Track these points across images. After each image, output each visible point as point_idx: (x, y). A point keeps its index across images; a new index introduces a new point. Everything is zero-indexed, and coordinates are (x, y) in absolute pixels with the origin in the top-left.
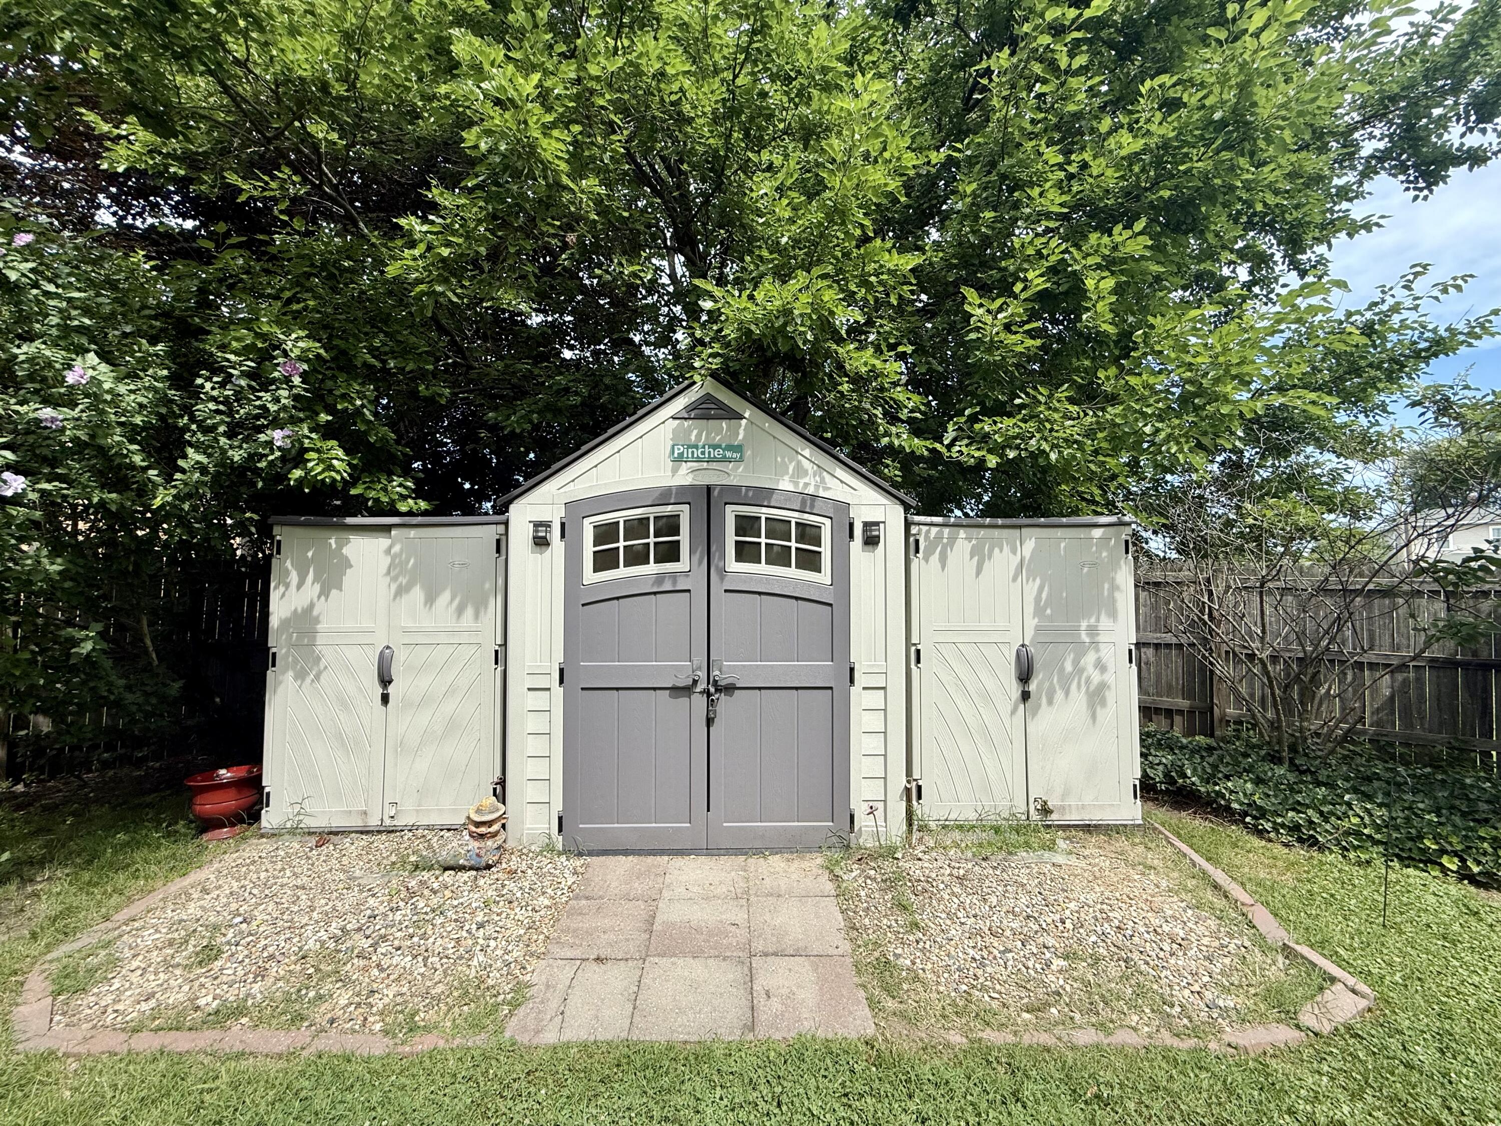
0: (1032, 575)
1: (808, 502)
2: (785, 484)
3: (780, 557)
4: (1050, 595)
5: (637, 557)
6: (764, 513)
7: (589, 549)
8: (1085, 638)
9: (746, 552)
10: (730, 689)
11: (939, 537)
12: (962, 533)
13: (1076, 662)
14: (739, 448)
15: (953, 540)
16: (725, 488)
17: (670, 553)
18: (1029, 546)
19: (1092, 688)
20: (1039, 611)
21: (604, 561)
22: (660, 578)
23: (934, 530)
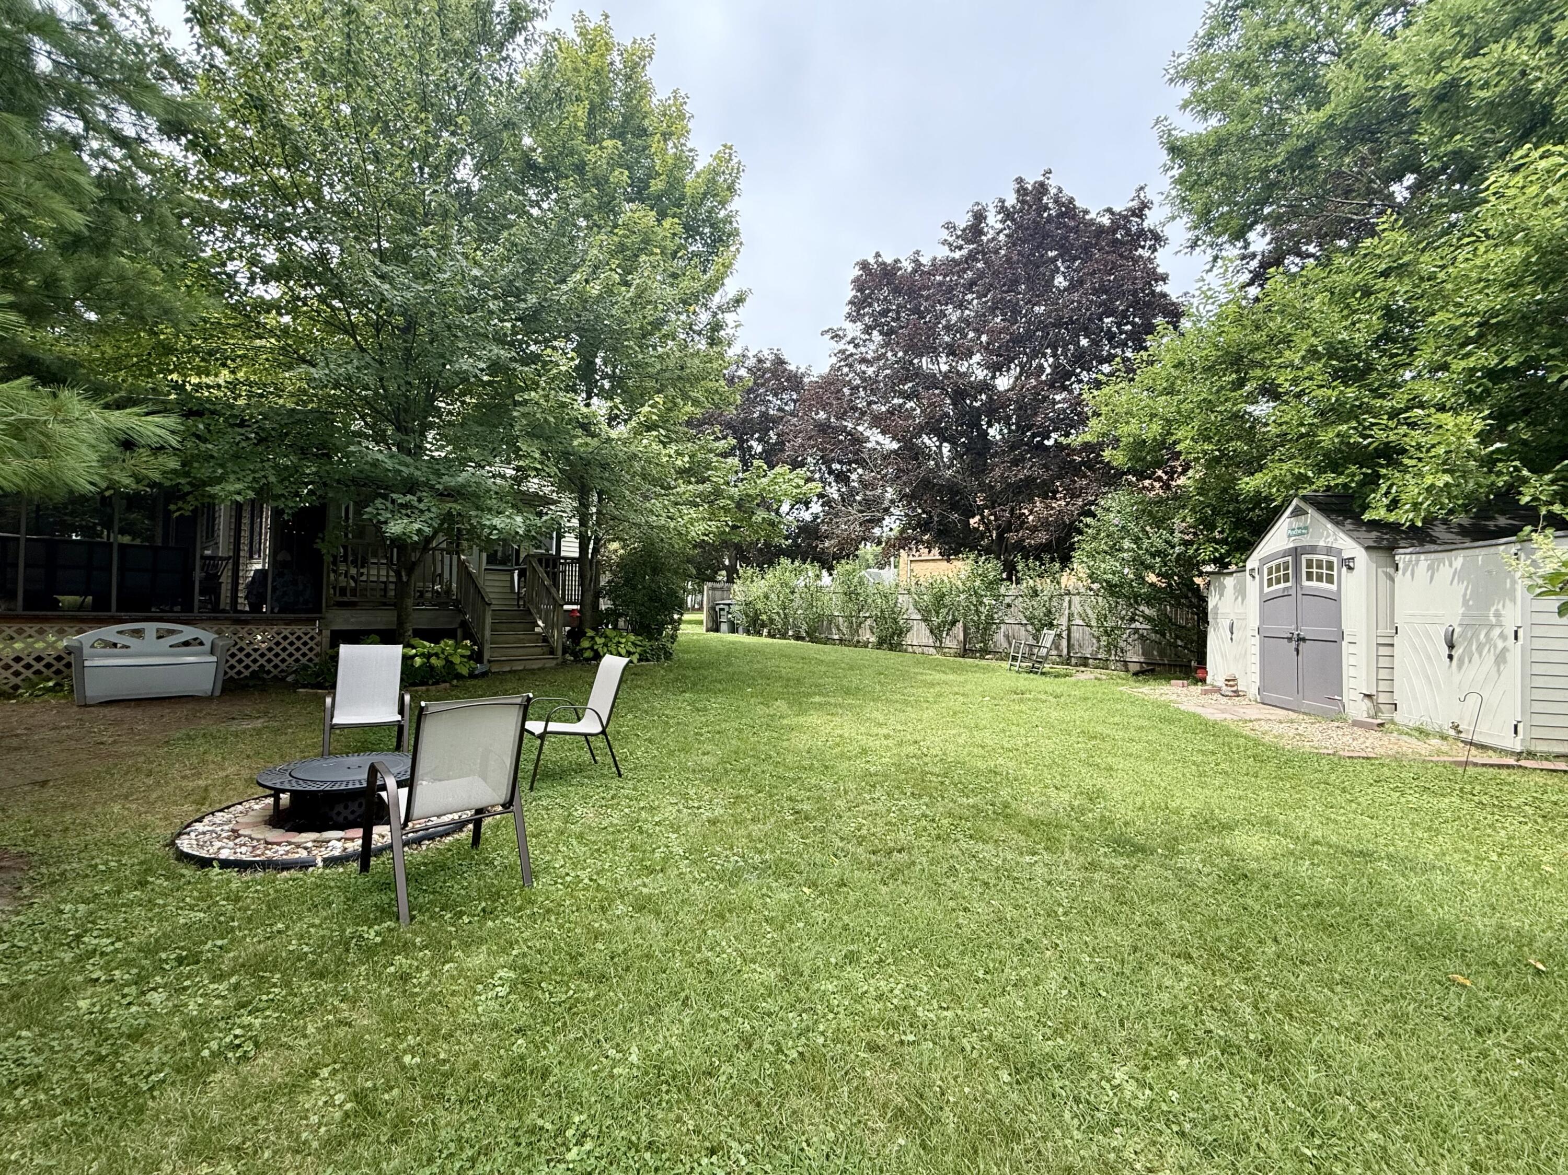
0: (1461, 581)
1: (1329, 551)
2: (1322, 543)
3: (1320, 579)
4: (1472, 591)
5: (1278, 582)
6: (1315, 557)
7: (1266, 578)
8: (1493, 620)
9: (1309, 576)
10: (1304, 640)
11: (1410, 561)
12: (1422, 557)
13: (1487, 634)
14: (1306, 528)
15: (1418, 561)
16: (1303, 547)
17: (1287, 580)
18: (1460, 560)
19: (1498, 651)
20: (1465, 603)
21: (1270, 583)
22: (1285, 589)
23: (1408, 557)
